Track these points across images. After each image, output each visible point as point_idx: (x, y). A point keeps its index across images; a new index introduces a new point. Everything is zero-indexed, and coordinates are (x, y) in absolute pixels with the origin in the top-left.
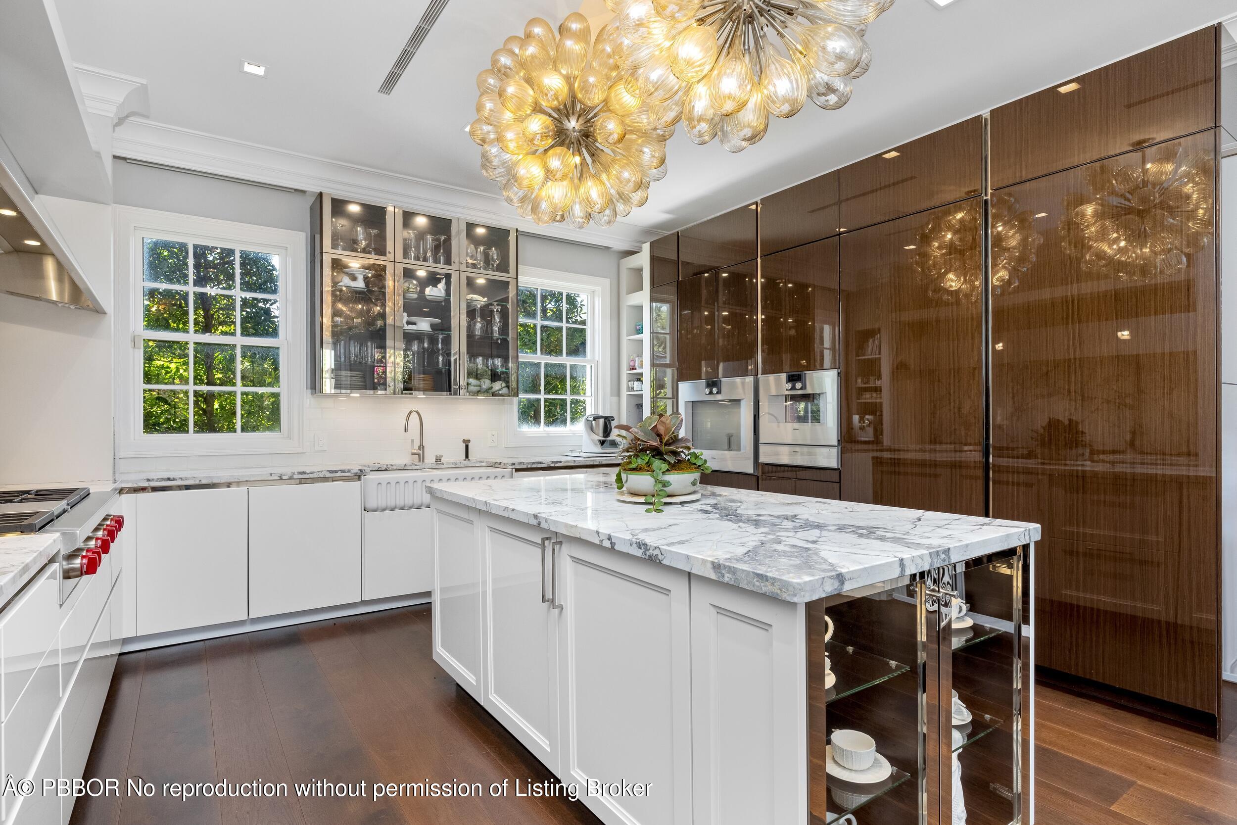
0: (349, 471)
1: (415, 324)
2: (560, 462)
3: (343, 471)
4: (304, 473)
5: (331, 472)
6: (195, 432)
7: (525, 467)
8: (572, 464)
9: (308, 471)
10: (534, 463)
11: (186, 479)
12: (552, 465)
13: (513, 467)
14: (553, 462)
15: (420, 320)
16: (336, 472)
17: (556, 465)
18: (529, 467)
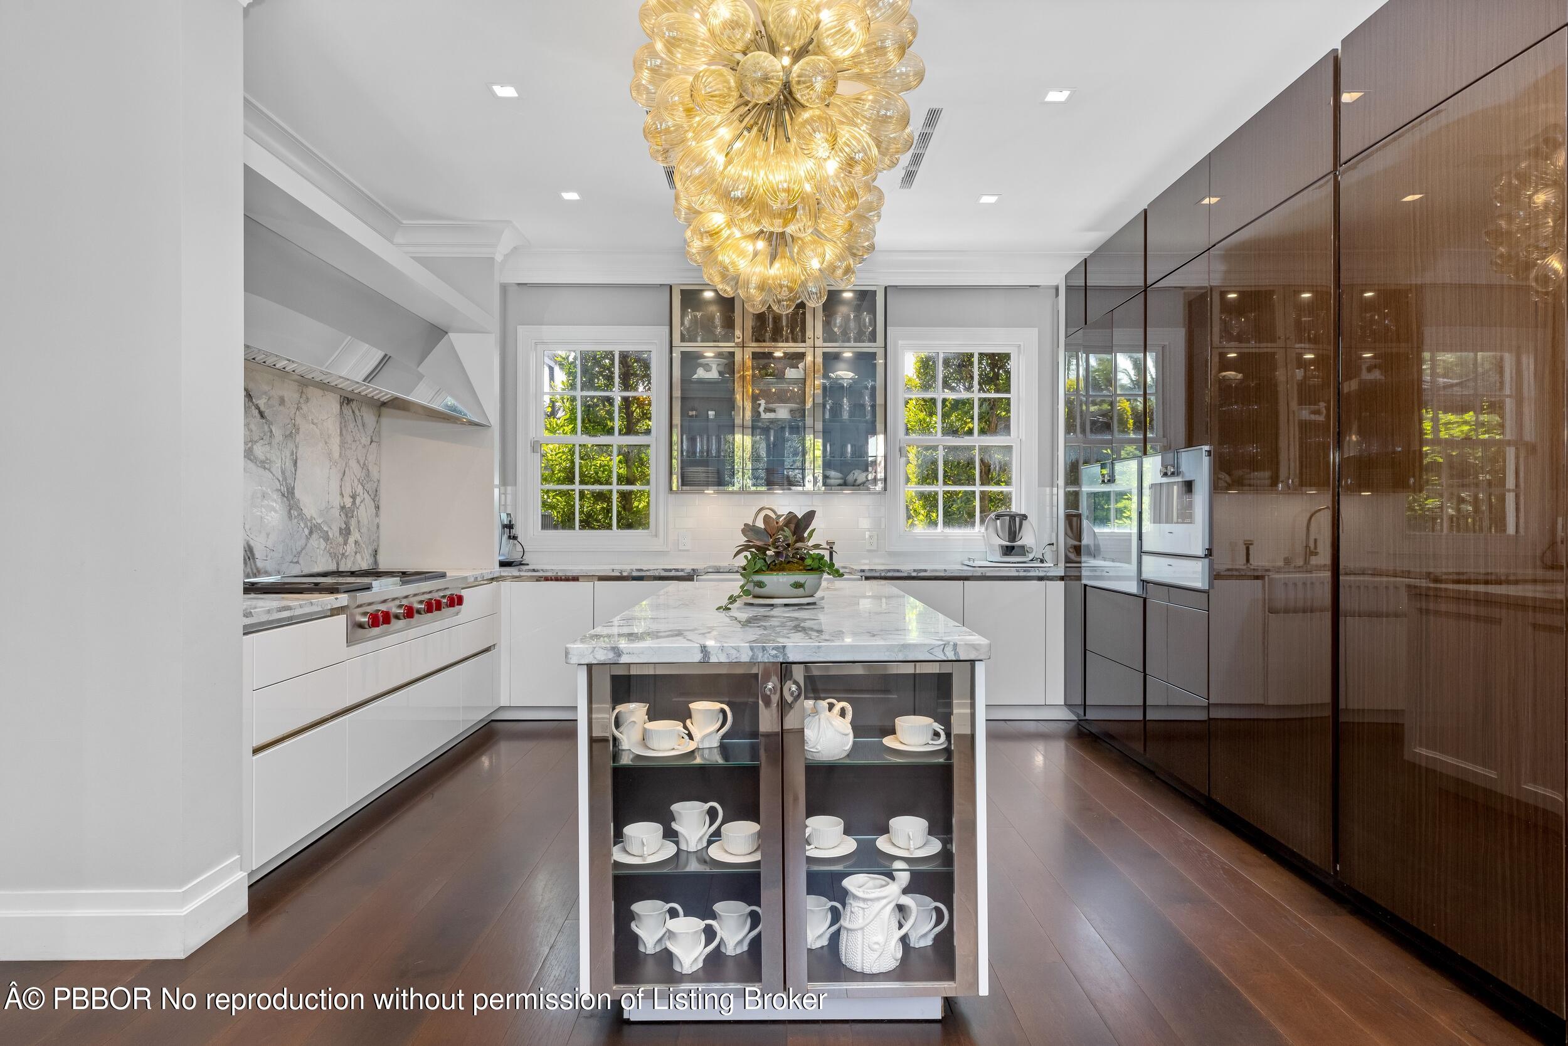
0: (682, 570)
1: (774, 411)
2: (925, 571)
3: (677, 570)
4: (641, 570)
5: (666, 570)
6: (580, 529)
7: (877, 574)
8: (942, 574)
9: (644, 569)
10: (889, 571)
11: (547, 571)
12: (914, 574)
13: (863, 574)
14: (915, 571)
15: (779, 407)
16: (670, 570)
17: (919, 575)
18: (883, 575)
